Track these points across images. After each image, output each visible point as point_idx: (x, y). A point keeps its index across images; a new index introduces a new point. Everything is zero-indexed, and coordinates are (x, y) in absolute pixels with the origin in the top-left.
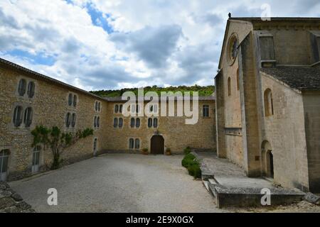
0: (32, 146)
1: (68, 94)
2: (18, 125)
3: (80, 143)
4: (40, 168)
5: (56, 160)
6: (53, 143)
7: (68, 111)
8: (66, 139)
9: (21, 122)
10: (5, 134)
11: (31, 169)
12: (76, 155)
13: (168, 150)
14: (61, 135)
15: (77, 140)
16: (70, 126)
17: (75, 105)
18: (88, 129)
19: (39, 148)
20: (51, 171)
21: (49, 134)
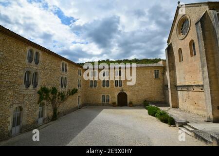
0: (38, 103)
1: (62, 62)
2: (28, 86)
3: (70, 99)
4: (44, 120)
5: (55, 113)
6: (53, 100)
7: (61, 76)
8: (61, 97)
9: (30, 84)
10: (19, 94)
11: (38, 122)
12: (68, 108)
13: (131, 103)
14: (58, 94)
15: (68, 97)
16: (64, 87)
17: (66, 71)
18: (74, 89)
19: (43, 104)
20: (52, 123)
21: (50, 93)
